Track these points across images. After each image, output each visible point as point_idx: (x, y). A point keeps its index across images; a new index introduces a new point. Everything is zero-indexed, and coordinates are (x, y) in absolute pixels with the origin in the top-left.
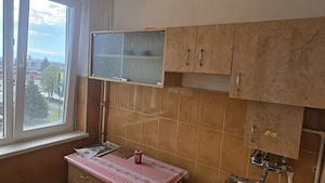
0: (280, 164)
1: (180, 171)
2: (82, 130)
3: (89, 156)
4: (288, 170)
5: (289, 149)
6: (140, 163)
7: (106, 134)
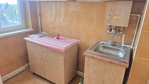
0: (119, 31)
1: (77, 40)
2: (30, 28)
3: (35, 38)
4: (123, 33)
5: (124, 23)
6: (59, 39)
7: (41, 29)
